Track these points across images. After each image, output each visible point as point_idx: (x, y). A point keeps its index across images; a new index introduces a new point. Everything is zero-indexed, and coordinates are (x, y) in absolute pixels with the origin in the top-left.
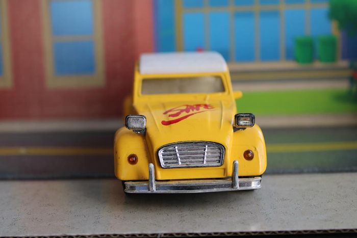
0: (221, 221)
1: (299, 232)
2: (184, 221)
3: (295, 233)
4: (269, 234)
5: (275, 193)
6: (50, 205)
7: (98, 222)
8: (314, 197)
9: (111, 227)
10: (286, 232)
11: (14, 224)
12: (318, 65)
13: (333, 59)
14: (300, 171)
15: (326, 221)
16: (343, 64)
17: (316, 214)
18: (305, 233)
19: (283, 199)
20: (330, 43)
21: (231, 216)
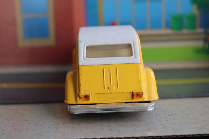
0: (135, 129)
1: (185, 136)
2: (112, 129)
3: (182, 137)
4: (166, 137)
5: (166, 110)
6: (25, 120)
7: (57, 131)
8: (191, 113)
9: (66, 134)
10: (177, 136)
11: (4, 133)
12: (185, 31)
13: (194, 27)
14: (179, 97)
15: (201, 128)
16: (200, 30)
17: (194, 124)
18: (189, 136)
19: (172, 115)
20: (192, 18)
21: (141, 126)
